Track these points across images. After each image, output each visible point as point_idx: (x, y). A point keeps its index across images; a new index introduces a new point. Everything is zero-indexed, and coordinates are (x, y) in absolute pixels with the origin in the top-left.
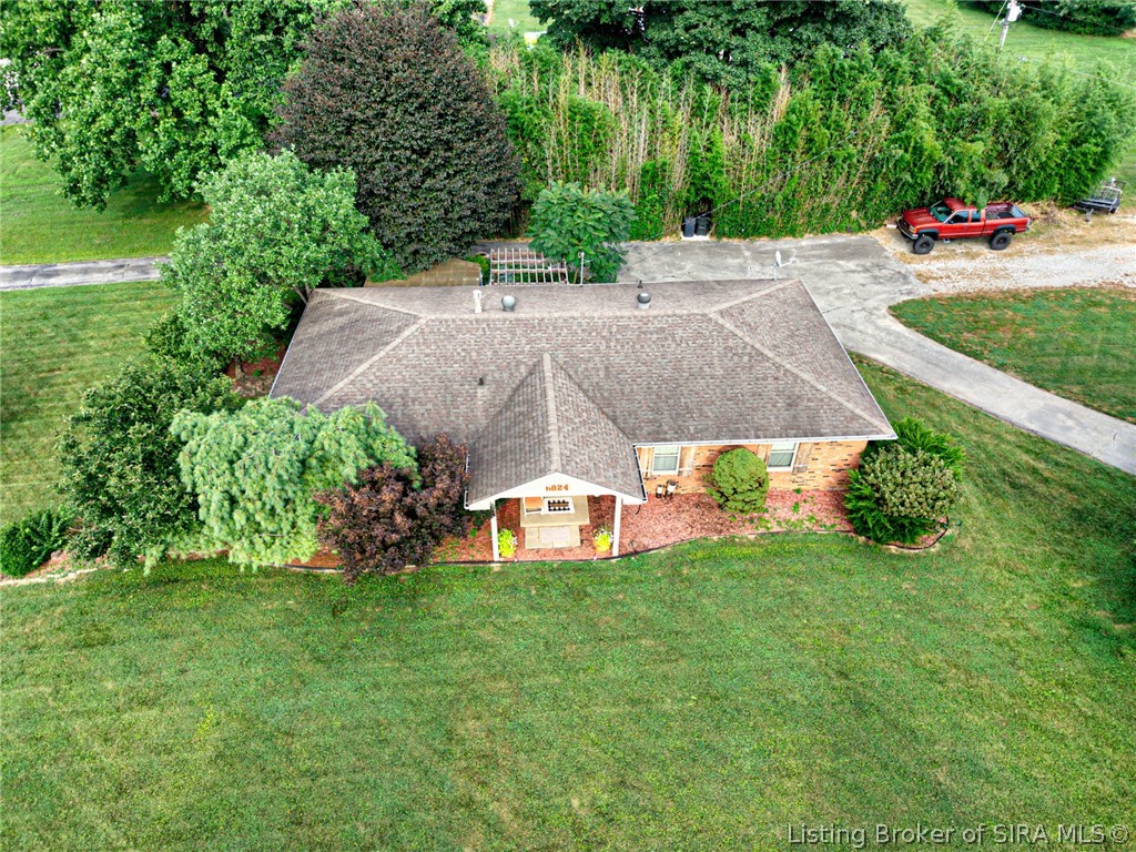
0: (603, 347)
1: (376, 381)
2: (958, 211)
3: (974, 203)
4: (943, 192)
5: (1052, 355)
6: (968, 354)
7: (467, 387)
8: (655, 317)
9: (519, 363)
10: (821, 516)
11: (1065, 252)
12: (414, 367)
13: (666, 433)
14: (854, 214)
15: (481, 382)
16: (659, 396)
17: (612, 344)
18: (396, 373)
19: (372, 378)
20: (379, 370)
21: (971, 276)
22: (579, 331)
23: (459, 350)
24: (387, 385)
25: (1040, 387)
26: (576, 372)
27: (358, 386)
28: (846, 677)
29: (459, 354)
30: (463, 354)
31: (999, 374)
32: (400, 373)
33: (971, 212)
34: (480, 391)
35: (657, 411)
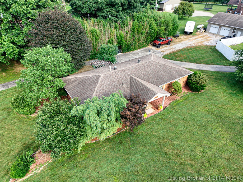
0: (140, 71)
1: (101, 90)
2: (163, 39)
3: (165, 38)
4: (158, 37)
5: (191, 58)
6: (179, 61)
7: (121, 86)
8: (144, 63)
9: (127, 78)
10: (185, 91)
11: (178, 43)
12: (107, 85)
13: (162, 83)
14: (145, 44)
15: (123, 84)
16: (156, 77)
17: (141, 70)
18: (104, 87)
19: (100, 90)
20: (100, 88)
21: (169, 50)
22: (133, 69)
23: (114, 79)
24: (104, 90)
25: (193, 63)
26: (138, 77)
27: (98, 92)
28: (213, 113)
29: (114, 80)
30: (115, 80)
31: (186, 63)
32: (105, 87)
33: (164, 39)
34: (124, 86)
35: (157, 79)
